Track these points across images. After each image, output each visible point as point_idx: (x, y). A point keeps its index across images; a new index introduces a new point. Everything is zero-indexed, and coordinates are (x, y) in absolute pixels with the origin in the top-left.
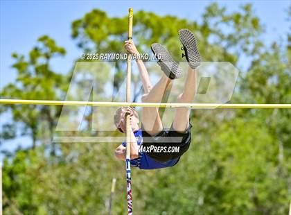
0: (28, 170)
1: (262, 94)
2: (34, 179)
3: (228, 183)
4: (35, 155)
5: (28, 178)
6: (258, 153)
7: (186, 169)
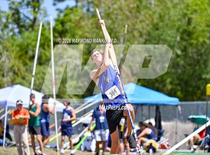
2: (77, 26)
3: (194, 28)
4: (77, 11)
5: (73, 25)
7: (169, 19)
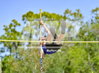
0: (9, 62)
1: (83, 38)
6: (82, 57)
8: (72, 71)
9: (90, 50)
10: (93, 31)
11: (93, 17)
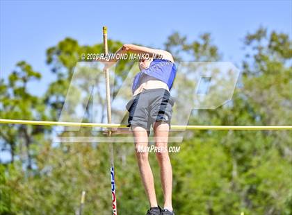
0: (7, 182)
1: (218, 116)
6: (214, 169)
8: (185, 208)
9: (239, 150)
10: (247, 95)
11: (248, 56)
